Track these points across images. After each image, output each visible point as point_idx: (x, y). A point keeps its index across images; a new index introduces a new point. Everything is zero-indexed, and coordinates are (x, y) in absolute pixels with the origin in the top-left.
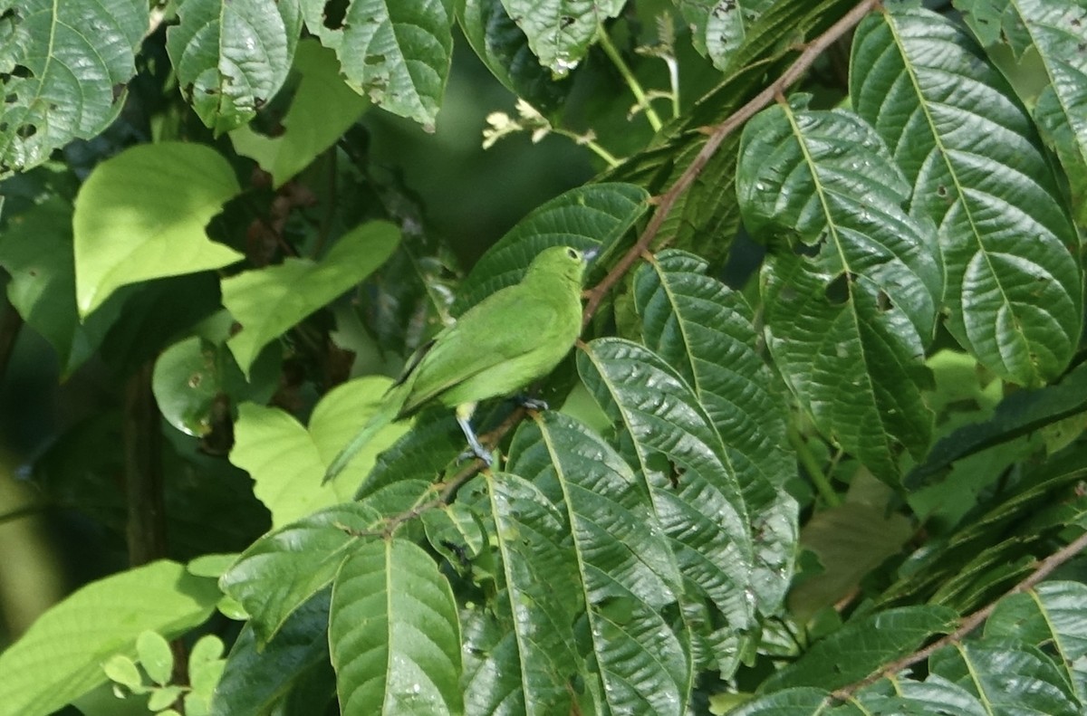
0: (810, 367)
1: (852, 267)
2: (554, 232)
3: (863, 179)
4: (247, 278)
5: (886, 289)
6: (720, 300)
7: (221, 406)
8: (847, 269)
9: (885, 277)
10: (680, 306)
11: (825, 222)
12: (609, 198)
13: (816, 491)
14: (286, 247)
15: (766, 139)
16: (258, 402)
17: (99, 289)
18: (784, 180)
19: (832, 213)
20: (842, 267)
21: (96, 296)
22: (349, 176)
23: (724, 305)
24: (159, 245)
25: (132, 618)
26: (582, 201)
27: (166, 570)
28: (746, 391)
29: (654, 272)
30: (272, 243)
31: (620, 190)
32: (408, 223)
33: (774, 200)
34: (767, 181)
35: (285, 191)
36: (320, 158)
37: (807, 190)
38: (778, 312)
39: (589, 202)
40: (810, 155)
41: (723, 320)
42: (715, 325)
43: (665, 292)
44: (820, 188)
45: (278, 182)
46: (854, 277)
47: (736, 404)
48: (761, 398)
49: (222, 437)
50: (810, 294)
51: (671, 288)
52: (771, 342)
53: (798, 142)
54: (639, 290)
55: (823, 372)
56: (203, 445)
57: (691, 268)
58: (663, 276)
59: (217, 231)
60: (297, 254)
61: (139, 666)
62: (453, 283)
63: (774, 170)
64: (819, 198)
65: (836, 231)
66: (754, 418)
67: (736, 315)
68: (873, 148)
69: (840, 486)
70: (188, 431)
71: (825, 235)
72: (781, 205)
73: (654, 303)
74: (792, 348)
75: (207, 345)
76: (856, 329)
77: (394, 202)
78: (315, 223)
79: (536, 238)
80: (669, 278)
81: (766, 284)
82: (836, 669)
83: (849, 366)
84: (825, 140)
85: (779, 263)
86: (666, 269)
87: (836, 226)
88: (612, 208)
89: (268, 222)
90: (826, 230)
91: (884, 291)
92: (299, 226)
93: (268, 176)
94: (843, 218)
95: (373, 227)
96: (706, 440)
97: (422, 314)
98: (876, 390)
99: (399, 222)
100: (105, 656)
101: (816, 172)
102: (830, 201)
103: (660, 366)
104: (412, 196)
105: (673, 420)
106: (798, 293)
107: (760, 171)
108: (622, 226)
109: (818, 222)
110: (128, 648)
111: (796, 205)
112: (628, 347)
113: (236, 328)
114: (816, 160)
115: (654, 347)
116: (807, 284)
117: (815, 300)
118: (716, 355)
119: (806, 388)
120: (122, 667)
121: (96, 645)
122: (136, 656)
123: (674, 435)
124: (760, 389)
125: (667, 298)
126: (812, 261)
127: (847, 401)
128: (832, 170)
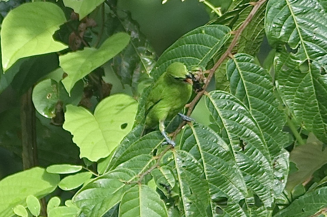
0: (294, 97)
1: (310, 58)
2: (192, 44)
3: (314, 22)
4: (69, 55)
5: (324, 66)
6: (259, 73)
7: (59, 106)
8: (308, 58)
9: (323, 61)
10: (244, 75)
11: (300, 39)
12: (215, 31)
13: (295, 139)
14: (85, 43)
15: (276, 7)
16: (74, 105)
17: (10, 60)
18: (283, 23)
19: (302, 36)
20: (306, 58)
21: (9, 63)
22: (110, 15)
23: (261, 75)
24: (35, 42)
25: (25, 190)
26: (203, 32)
27: (38, 171)
28: (269, 109)
29: (233, 62)
30: (79, 41)
31: (219, 28)
32: (133, 33)
33: (280, 31)
34: (277, 24)
35: (84, 21)
36: (98, 8)
37: (293, 27)
38: (281, 75)
39: (206, 32)
40: (294, 13)
41: (260, 81)
42: (257, 83)
43: (238, 70)
44: (297, 26)
45: (81, 18)
46: (311, 61)
47: (265, 114)
48: (275, 112)
49: (60, 118)
50: (294, 68)
51: (240, 68)
52: (278, 87)
53: (289, 8)
54: (228, 70)
55: (299, 99)
56: (52, 121)
57: (248, 60)
58: (237, 64)
59: (58, 37)
60: (89, 46)
61: (27, 209)
62: (151, 57)
63: (279, 19)
64: (297, 30)
65: (304, 43)
66: (272, 120)
67: (265, 79)
68: (318, 10)
69: (305, 137)
70: (46, 116)
71: (300, 45)
72: (282, 33)
73: (234, 75)
74: (287, 89)
75: (54, 82)
76: (312, 82)
77: (127, 25)
78: (96, 33)
79: (185, 46)
80: (239, 64)
81: (276, 64)
82: (303, 211)
83: (309, 97)
84: (300, 7)
85: (281, 56)
86: (238, 61)
87: (304, 41)
88: (216, 35)
89: (77, 33)
90: (300, 43)
91: (323, 67)
92: (90, 34)
93: (77, 15)
94: (307, 38)
95: (119, 35)
96: (255, 132)
97: (139, 69)
98: (319, 106)
99: (130, 33)
100: (14, 205)
101: (296, 19)
102: (301, 31)
103: (237, 102)
104: (134, 22)
105: (242, 123)
106: (289, 68)
107: (274, 20)
108: (220, 43)
109: (296, 40)
110: (23, 202)
111: (288, 33)
112: (225, 94)
113: (65, 75)
114: (296, 15)
115: (234, 93)
116: (292, 64)
117: (295, 70)
118: (258, 95)
119: (292, 105)
120: (20, 209)
121: (11, 201)
122: (26, 205)
123: (243, 129)
124: (274, 108)
125: (239, 72)
126: (294, 55)
127: (308, 110)
128: (302, 19)
